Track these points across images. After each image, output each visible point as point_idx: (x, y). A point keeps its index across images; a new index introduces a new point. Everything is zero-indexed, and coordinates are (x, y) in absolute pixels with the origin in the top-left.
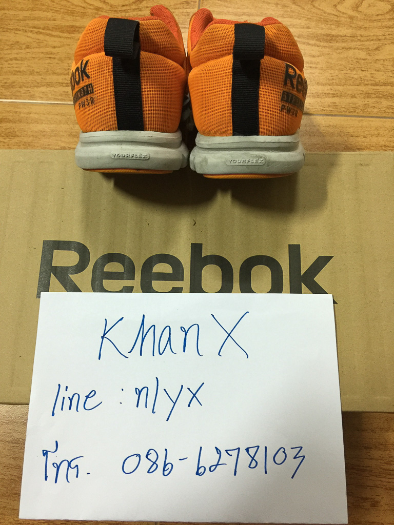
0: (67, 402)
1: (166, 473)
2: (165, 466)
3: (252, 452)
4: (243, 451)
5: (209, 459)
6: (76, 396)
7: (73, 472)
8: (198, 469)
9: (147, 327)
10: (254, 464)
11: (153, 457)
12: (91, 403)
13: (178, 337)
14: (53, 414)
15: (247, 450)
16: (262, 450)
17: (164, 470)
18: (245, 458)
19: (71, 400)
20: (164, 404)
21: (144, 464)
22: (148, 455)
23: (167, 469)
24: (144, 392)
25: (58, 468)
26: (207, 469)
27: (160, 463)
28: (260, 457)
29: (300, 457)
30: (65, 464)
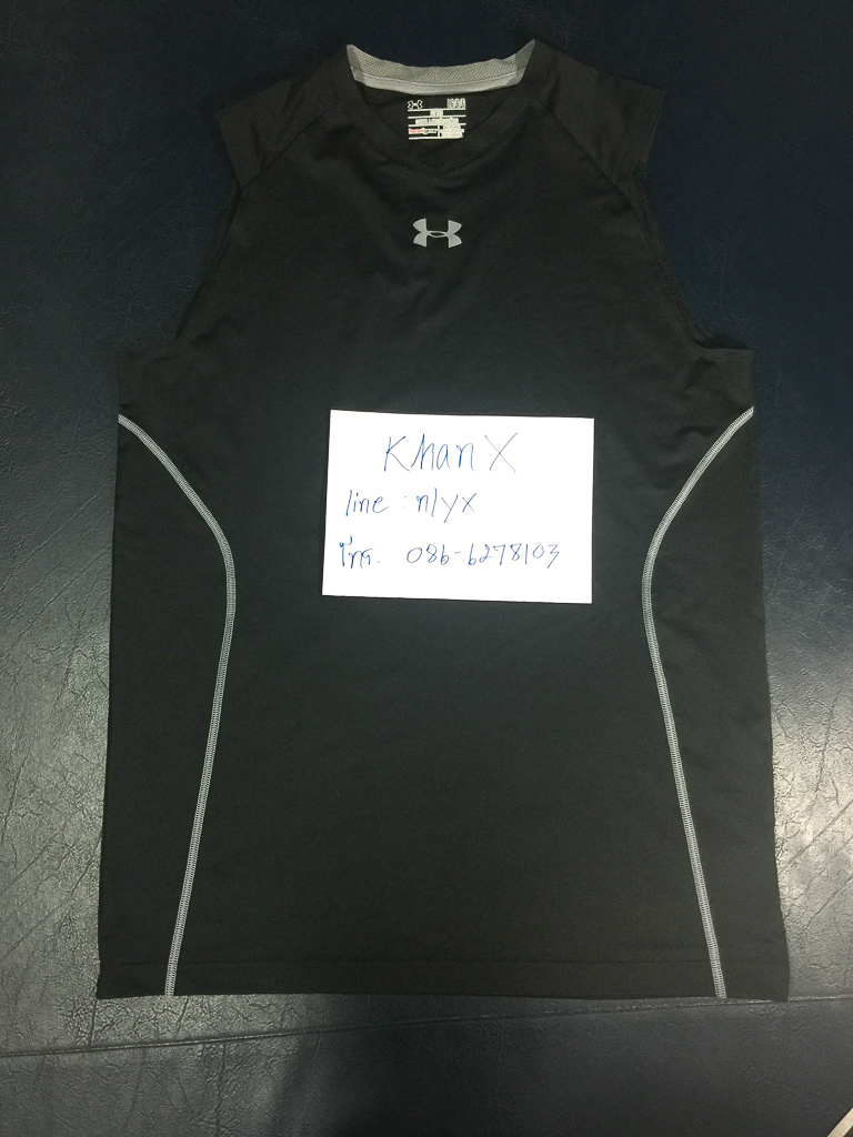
0: (358, 506)
2: (442, 557)
3: (515, 548)
4: (508, 547)
5: (479, 552)
6: (366, 502)
7: (365, 560)
8: (470, 560)
9: (426, 446)
10: (517, 556)
11: (432, 550)
12: (378, 507)
13: (454, 455)
14: (347, 515)
15: (512, 547)
16: (523, 547)
17: (442, 561)
18: (509, 553)
19: (362, 504)
20: (441, 510)
21: (426, 556)
22: (428, 548)
23: (444, 559)
24: (424, 500)
25: (353, 557)
26: (478, 560)
27: (439, 555)
28: (522, 552)
29: (555, 552)
30: (359, 555)
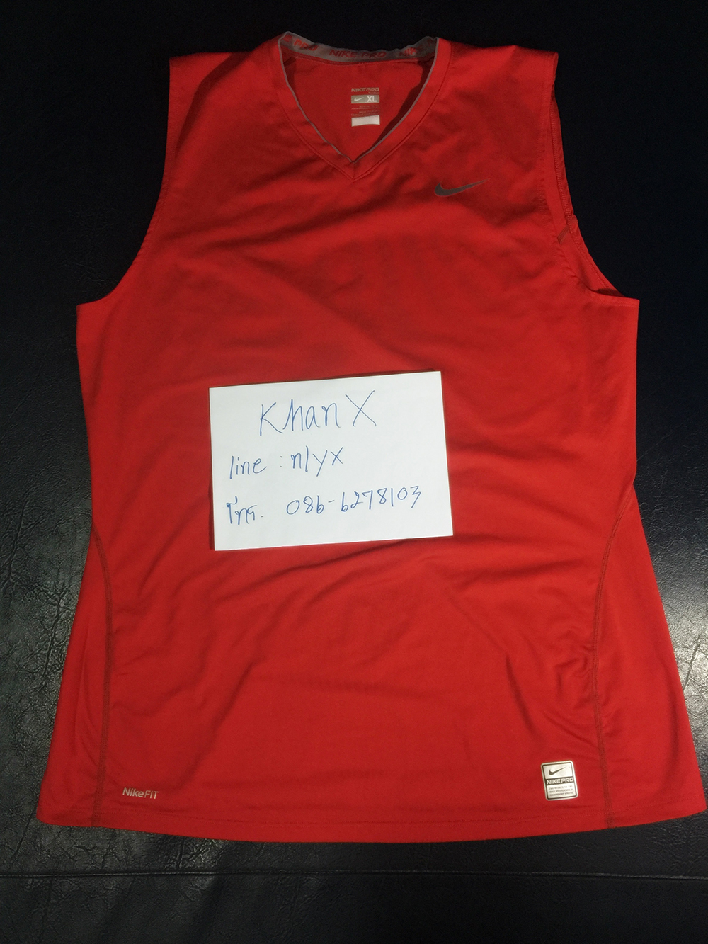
0: (240, 468)
1: (319, 512)
2: (318, 507)
3: (382, 493)
4: (375, 493)
5: (351, 499)
7: (250, 517)
8: (343, 507)
9: (295, 408)
10: (383, 500)
11: (309, 502)
12: (258, 468)
13: (320, 415)
14: (231, 478)
15: (378, 492)
17: (318, 510)
18: (377, 497)
19: (243, 467)
20: (314, 466)
21: (304, 507)
22: (305, 500)
23: (319, 509)
24: (298, 458)
25: (239, 514)
26: (350, 507)
27: (315, 505)
28: (388, 496)
29: (417, 493)
30: (244, 512)
